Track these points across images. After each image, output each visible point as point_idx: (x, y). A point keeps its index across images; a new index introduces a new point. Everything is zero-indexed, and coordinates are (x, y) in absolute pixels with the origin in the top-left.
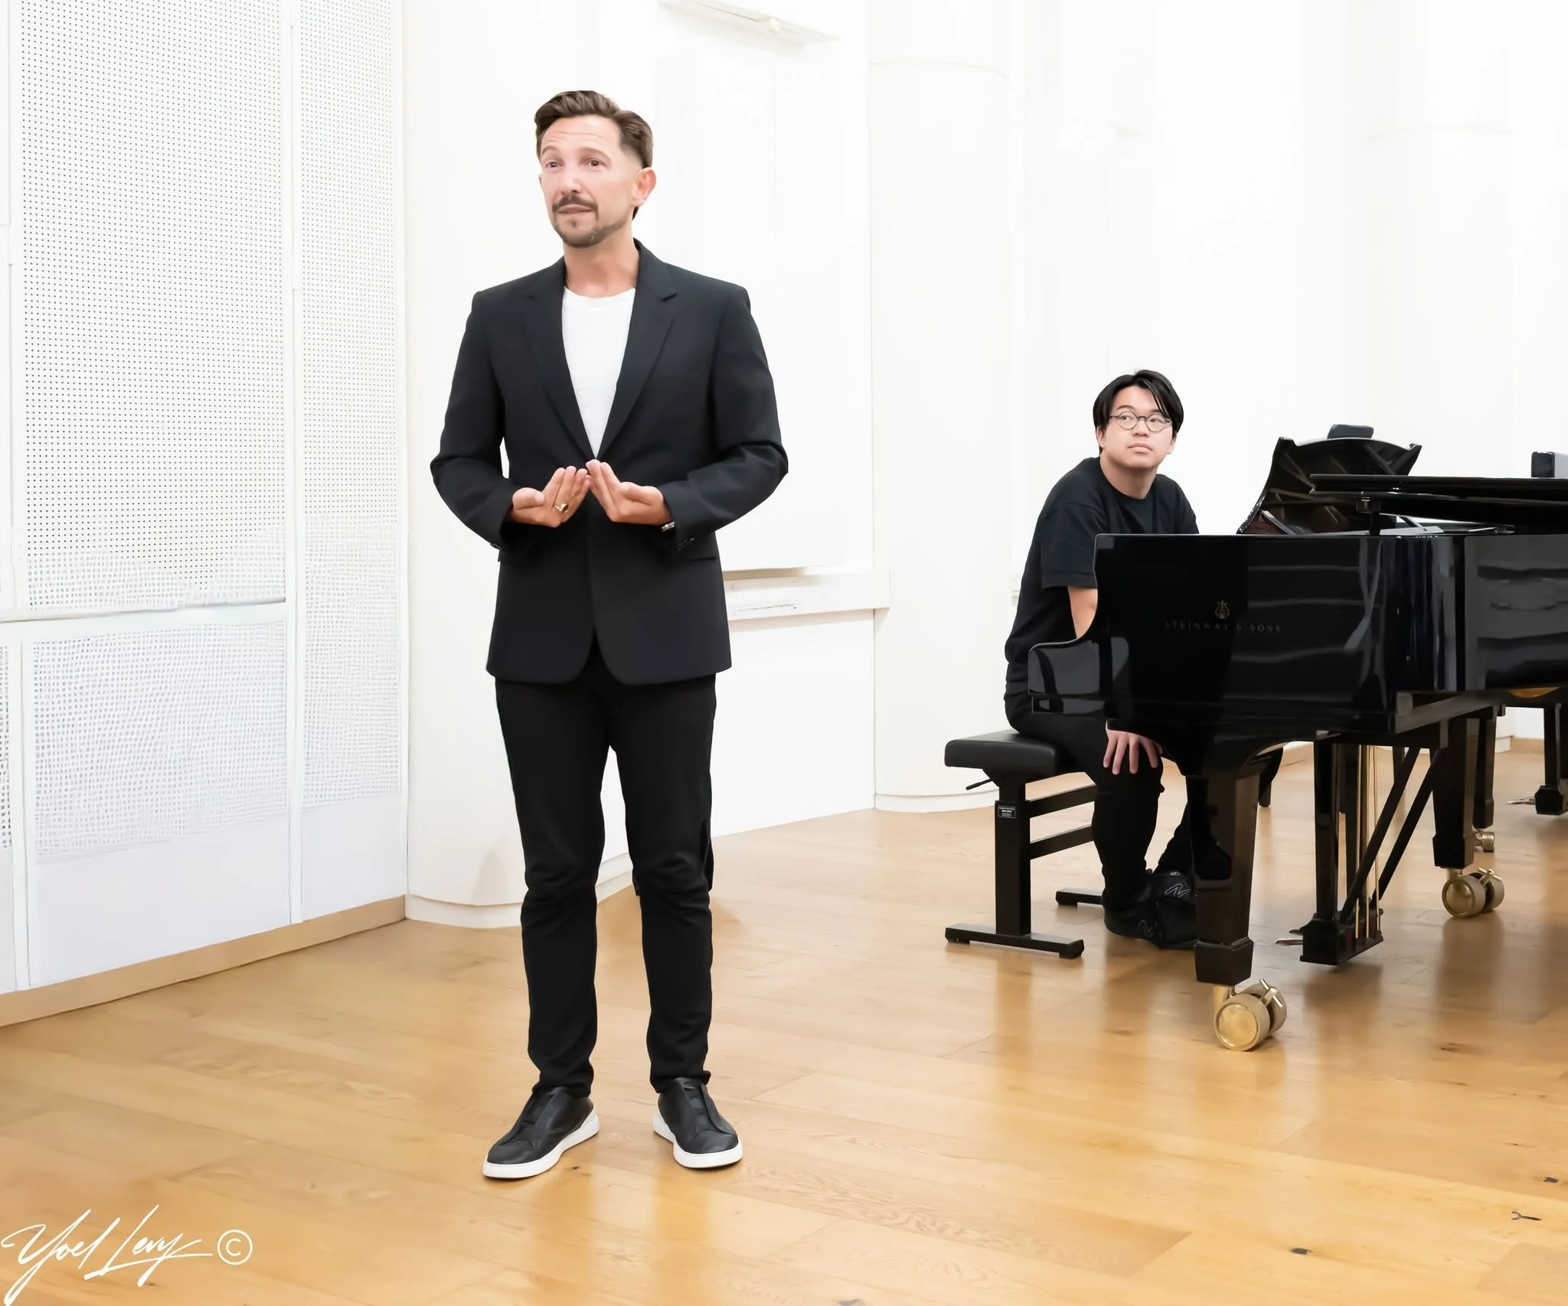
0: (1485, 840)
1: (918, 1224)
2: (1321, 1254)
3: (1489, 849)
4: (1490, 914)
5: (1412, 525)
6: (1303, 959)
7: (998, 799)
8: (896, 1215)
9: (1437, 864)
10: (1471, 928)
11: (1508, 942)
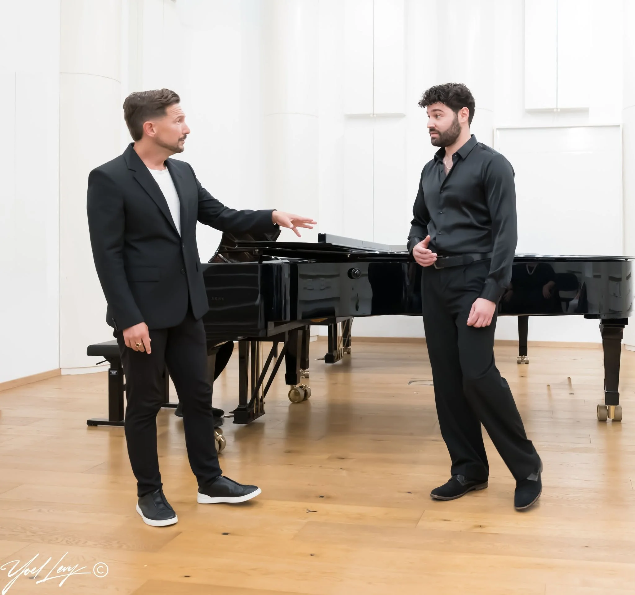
0: (306, 374)
1: (67, 541)
2: (233, 534)
3: (307, 377)
4: (306, 401)
5: (278, 259)
6: (234, 422)
7: (110, 368)
8: (57, 539)
9: (286, 384)
10: (299, 407)
11: (313, 411)
